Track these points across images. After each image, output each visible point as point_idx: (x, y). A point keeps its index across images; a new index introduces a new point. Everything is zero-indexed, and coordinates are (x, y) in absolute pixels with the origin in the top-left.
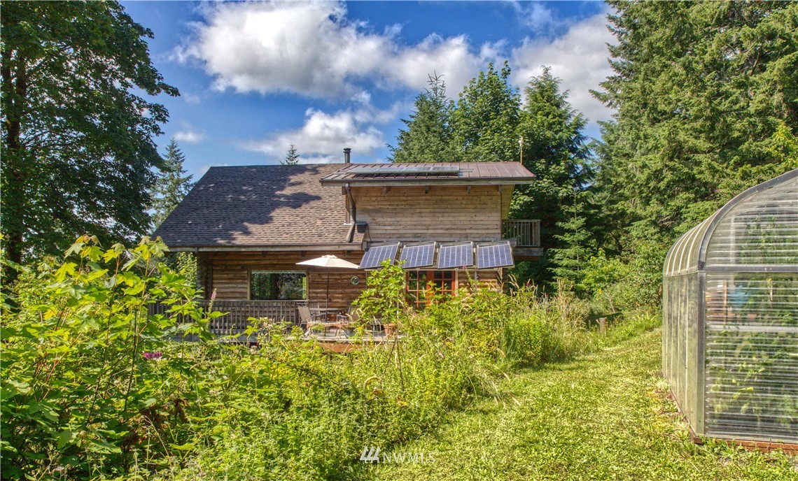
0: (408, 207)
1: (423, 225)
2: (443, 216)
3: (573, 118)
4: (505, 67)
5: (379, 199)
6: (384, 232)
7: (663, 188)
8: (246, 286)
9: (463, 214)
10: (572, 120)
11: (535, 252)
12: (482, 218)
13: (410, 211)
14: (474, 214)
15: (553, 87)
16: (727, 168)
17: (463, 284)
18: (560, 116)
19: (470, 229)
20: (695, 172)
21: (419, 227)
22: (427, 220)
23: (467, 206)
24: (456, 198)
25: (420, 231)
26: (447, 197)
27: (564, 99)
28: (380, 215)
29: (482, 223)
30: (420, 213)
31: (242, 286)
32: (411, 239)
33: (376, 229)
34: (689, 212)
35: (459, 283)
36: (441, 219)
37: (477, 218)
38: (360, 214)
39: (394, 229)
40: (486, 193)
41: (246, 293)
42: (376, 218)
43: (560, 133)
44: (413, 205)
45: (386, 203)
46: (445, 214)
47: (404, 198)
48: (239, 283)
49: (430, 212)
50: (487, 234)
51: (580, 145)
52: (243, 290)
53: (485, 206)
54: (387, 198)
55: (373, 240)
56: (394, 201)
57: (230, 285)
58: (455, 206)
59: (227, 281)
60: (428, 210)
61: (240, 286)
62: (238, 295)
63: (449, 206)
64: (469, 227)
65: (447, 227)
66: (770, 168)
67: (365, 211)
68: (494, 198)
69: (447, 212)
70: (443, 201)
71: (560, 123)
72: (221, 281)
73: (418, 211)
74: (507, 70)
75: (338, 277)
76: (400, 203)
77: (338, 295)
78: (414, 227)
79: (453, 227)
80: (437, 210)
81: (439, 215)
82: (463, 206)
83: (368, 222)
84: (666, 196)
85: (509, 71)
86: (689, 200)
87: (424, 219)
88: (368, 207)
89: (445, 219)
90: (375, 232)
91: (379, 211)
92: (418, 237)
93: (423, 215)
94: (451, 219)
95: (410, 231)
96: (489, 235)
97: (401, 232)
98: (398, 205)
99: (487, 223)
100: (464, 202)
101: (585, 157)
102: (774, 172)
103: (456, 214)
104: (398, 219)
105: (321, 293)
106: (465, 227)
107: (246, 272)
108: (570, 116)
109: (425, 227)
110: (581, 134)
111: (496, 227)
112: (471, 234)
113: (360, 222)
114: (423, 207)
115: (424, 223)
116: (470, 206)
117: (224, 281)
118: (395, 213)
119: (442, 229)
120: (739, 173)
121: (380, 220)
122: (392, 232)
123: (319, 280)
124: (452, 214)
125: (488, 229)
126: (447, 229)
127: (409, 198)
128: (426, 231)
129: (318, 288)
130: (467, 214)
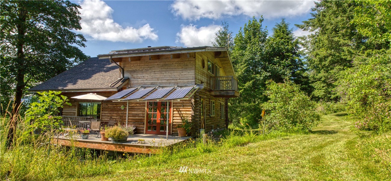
0: (148, 69)
1: (156, 78)
2: (166, 73)
3: (295, 40)
4: (261, 18)
5: (135, 65)
6: (137, 82)
7: (327, 65)
8: (75, 109)
9: (176, 72)
10: (294, 41)
11: (231, 93)
12: (185, 73)
13: (150, 71)
14: (181, 72)
15: (286, 26)
16: (359, 52)
17: (175, 110)
18: (288, 39)
19: (180, 79)
20: (342, 55)
21: (154, 79)
22: (158, 75)
23: (178, 67)
24: (172, 63)
25: (155, 81)
26: (168, 63)
27: (291, 32)
28: (136, 73)
29: (185, 76)
30: (155, 71)
31: (74, 109)
32: (150, 86)
33: (133, 81)
34: (340, 75)
35: (173, 109)
36: (165, 74)
37: (183, 73)
38: (126, 73)
39: (142, 81)
40: (187, 59)
41: (76, 113)
42: (133, 75)
43: (288, 46)
44: (151, 68)
45: (138, 67)
46: (167, 72)
47: (147, 64)
48: (73, 108)
49: (160, 71)
50: (188, 82)
51: (298, 51)
52: (74, 111)
53: (187, 67)
54: (138, 65)
55: (132, 86)
56: (142, 66)
57: (69, 109)
58: (171, 67)
59: (68, 107)
60: (158, 70)
61: (73, 109)
62: (72, 114)
63: (169, 68)
64: (179, 78)
65: (167, 79)
66: (383, 51)
67: (128, 71)
68: (191, 62)
69: (167, 71)
70: (166, 65)
71: (288, 42)
72: (66, 107)
73: (154, 70)
74: (262, 19)
75: (115, 106)
76: (145, 67)
77: (115, 115)
78: (151, 79)
79: (171, 79)
80: (163, 70)
81: (163, 72)
82: (176, 67)
83: (129, 77)
84: (329, 69)
85: (263, 19)
86: (340, 70)
87: (156, 75)
88: (130, 69)
89: (167, 74)
90: (133, 82)
91: (134, 71)
92: (153, 84)
93: (156, 72)
94: (170, 74)
95: (149, 81)
96: (189, 83)
97: (145, 82)
98: (144, 68)
99: (188, 76)
100: (176, 65)
101: (300, 56)
102: (385, 53)
103: (172, 72)
104: (144, 75)
105: (107, 113)
106: (177, 79)
107: (76, 103)
108: (294, 39)
109: (156, 79)
110: (299, 46)
111: (193, 78)
112: (180, 82)
113: (126, 77)
114: (156, 68)
115: (156, 77)
116: (180, 67)
117: (67, 107)
118: (142, 71)
119: (165, 80)
120: (366, 54)
121: (135, 76)
122: (141, 82)
123: (107, 107)
124: (170, 72)
125: (188, 79)
126: (168, 80)
127: (149, 64)
128: (157, 81)
129: (106, 111)
130: (178, 72)
